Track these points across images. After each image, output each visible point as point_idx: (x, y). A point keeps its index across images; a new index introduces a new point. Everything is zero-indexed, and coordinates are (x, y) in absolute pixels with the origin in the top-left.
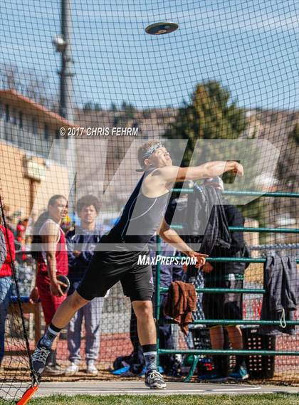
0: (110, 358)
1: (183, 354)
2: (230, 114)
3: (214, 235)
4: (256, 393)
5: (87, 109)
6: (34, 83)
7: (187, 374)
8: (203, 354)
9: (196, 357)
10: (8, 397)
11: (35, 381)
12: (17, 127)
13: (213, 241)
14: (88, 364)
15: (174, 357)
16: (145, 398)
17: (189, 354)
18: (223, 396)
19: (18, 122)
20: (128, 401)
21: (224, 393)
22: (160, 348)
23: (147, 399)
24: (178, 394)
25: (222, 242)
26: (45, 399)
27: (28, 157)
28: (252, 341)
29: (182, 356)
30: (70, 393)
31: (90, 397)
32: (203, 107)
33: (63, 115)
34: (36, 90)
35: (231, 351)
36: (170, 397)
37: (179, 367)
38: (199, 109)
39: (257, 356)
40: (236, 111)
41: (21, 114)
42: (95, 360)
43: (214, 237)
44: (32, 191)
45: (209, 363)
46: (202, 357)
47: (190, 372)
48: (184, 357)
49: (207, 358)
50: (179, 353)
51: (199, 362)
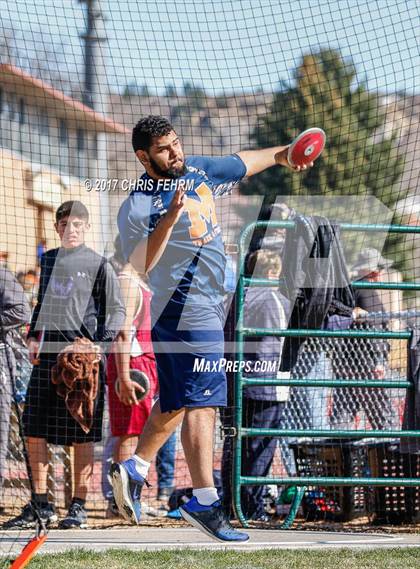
1: (279, 485)
2: (355, 100)
3: (329, 294)
4: (395, 546)
5: (128, 95)
6: (42, 56)
7: (285, 516)
8: (312, 484)
9: (299, 488)
11: (41, 528)
12: (15, 125)
16: (218, 554)
17: (290, 485)
18: (343, 551)
19: (17, 115)
20: (191, 559)
21: (344, 546)
23: (221, 556)
24: (270, 548)
25: (341, 305)
26: (58, 556)
28: (390, 465)
29: (279, 487)
31: (130, 553)
32: (313, 92)
33: (89, 103)
34: (44, 65)
35: (358, 480)
36: (257, 554)
38: (306, 92)
39: (398, 488)
41: (22, 103)
45: (321, 499)
46: (310, 489)
47: (290, 513)
48: (281, 490)
49: (318, 491)
50: (274, 483)
51: (305, 498)
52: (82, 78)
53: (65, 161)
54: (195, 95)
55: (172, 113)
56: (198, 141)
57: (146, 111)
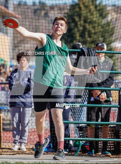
0: (33, 142)
1: (73, 140)
2: (98, 8)
4: (115, 162)
5: (19, 4)
7: (76, 151)
8: (84, 140)
9: (81, 142)
14: (21, 145)
15: (69, 142)
17: (77, 140)
21: (97, 162)
24: (71, 162)
32: (84, 4)
33: (6, 7)
38: (82, 6)
40: (101, 7)
42: (25, 143)
45: (88, 145)
47: (78, 150)
48: (74, 142)
49: (87, 143)
50: (71, 140)
51: (83, 145)
54: (43, 5)
55: (35, 11)
56: (43, 21)
57: (26, 10)
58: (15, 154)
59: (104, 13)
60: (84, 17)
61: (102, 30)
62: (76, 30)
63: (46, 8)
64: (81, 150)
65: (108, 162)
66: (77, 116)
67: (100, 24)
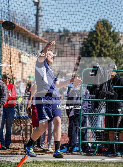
1: (91, 143)
2: (112, 35)
3: (106, 89)
5: (47, 32)
6: (24, 20)
7: (93, 152)
9: (97, 144)
10: (14, 161)
12: (16, 39)
13: (106, 92)
14: (48, 147)
15: (88, 144)
17: (94, 143)
18: (110, 162)
19: (17, 37)
20: (67, 164)
22: (81, 140)
23: (76, 163)
24: (90, 161)
25: (110, 92)
26: (30, 162)
27: (21, 53)
29: (91, 144)
30: (41, 160)
31: (50, 162)
32: (100, 31)
33: (37, 34)
34: (24, 22)
36: (86, 163)
37: (90, 149)
38: (98, 33)
40: (115, 34)
41: (18, 34)
43: (106, 90)
44: (23, 68)
45: (103, 147)
46: (100, 144)
47: (95, 151)
48: (92, 144)
49: (102, 145)
50: (89, 143)
51: (99, 147)
52: (35, 27)
53: (31, 50)
54: (66, 32)
55: (60, 37)
56: (67, 45)
57: (53, 36)
58: (43, 154)
59: (117, 39)
60: (100, 42)
61: (115, 53)
62: (94, 52)
63: (69, 35)
64: (98, 151)
65: (120, 161)
66: (94, 123)
67: (114, 47)
